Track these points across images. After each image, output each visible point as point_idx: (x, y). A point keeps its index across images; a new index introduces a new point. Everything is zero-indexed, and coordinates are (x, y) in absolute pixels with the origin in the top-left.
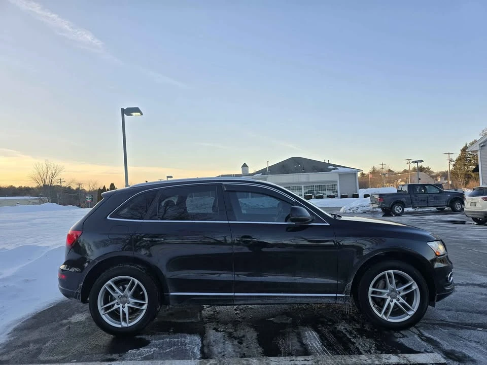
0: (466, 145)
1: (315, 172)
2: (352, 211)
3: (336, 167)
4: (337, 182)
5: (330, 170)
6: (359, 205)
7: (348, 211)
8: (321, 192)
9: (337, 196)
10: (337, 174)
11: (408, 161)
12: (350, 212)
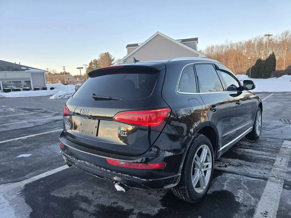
0: (91, 61)
1: (11, 71)
2: (61, 98)
3: (28, 68)
4: (30, 79)
5: (24, 70)
6: (65, 94)
7: (59, 98)
8: (9, 86)
9: (31, 89)
10: (30, 74)
11: (63, 67)
12: (60, 98)
